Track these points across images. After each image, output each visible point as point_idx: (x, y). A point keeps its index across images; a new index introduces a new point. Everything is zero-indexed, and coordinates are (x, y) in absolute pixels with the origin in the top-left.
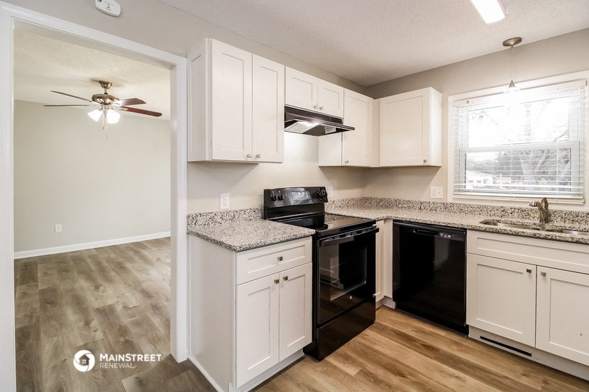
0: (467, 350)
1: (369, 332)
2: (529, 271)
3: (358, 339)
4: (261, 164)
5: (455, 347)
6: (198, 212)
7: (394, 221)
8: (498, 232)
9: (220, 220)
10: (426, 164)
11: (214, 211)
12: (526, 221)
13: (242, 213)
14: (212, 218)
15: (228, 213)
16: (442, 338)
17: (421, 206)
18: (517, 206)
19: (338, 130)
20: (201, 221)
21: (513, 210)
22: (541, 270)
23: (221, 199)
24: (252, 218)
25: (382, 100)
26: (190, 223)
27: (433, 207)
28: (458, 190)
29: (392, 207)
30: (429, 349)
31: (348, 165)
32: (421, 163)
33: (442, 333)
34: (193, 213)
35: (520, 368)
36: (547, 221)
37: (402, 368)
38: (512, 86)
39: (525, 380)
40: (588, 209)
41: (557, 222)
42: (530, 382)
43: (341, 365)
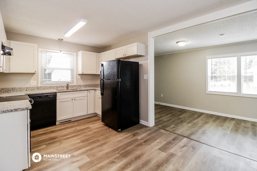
8: (65, 92)
17: (27, 89)
25: (11, 41)
27: (33, 89)
28: (42, 82)
35: (72, 123)
36: (68, 88)
37: (54, 137)
38: (61, 52)
39: (75, 124)
40: (75, 84)
41: (69, 88)
42: (76, 124)
43: (38, 149)
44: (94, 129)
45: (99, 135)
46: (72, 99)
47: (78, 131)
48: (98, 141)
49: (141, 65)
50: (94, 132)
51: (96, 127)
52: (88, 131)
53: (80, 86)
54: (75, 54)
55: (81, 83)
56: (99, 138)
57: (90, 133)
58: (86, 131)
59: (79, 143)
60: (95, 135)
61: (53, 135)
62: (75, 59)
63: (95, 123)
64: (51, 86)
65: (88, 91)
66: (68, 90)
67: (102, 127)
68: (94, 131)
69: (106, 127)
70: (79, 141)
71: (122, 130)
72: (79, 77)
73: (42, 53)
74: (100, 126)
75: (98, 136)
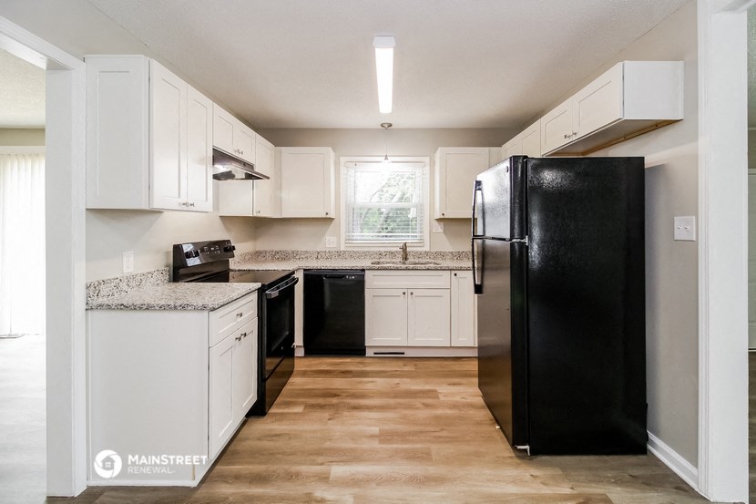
0: (370, 364)
1: (292, 380)
2: (412, 294)
3: (287, 387)
4: (165, 213)
5: (361, 366)
6: (101, 278)
7: (305, 270)
8: (386, 269)
9: (126, 288)
10: (328, 216)
11: (119, 276)
12: (394, 260)
13: (150, 276)
14: (117, 283)
15: (134, 277)
16: (349, 363)
17: (318, 255)
18: (388, 249)
19: (249, 177)
20: (105, 290)
21: (387, 253)
22: (410, 291)
23: (125, 261)
24: (159, 282)
25: (284, 149)
26: (91, 294)
27: (330, 255)
28: (348, 239)
29: (289, 259)
30: (345, 373)
31: (259, 215)
32: (324, 216)
33: (348, 360)
34: (94, 279)
35: (400, 363)
36: (406, 259)
37: (334, 392)
38: (386, 159)
39: (406, 369)
40: (427, 248)
41: (411, 259)
42: (409, 368)
43: (286, 411)
44: (443, 405)
45: (444, 434)
46: (404, 293)
47: (397, 395)
48: (424, 457)
49: (657, 169)
50: (437, 418)
51: (458, 399)
52: (424, 404)
53: (442, 255)
54: (427, 159)
55: (446, 246)
56: (434, 448)
57: (423, 414)
58: (417, 402)
59: (372, 436)
60: (432, 429)
61: (338, 383)
62: (428, 176)
63: (460, 384)
64: (366, 250)
65: (453, 272)
66: (404, 263)
67: (471, 406)
68: (439, 412)
69: (485, 414)
70: (375, 430)
71: (535, 452)
72: (439, 228)
73: (347, 167)
74: (470, 400)
75: (438, 440)
